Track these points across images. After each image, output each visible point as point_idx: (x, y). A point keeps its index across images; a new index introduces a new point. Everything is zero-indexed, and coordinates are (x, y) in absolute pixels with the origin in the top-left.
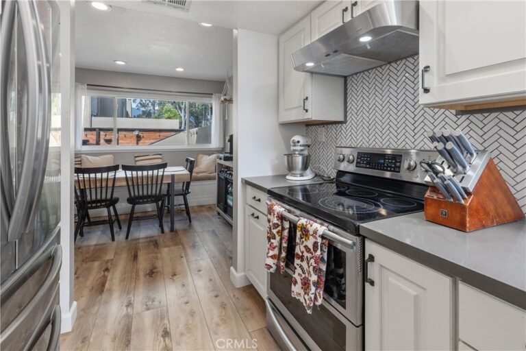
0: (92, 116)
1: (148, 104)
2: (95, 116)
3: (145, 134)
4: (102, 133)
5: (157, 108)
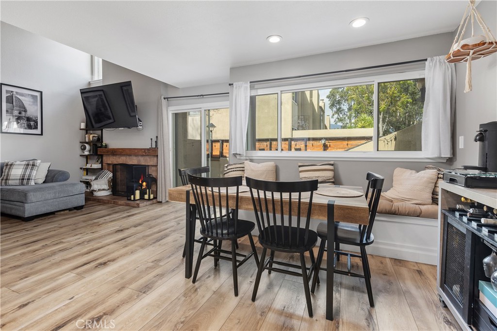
0: (293, 129)
1: (345, 118)
2: (295, 130)
3: (332, 143)
4: (293, 143)
5: (353, 121)
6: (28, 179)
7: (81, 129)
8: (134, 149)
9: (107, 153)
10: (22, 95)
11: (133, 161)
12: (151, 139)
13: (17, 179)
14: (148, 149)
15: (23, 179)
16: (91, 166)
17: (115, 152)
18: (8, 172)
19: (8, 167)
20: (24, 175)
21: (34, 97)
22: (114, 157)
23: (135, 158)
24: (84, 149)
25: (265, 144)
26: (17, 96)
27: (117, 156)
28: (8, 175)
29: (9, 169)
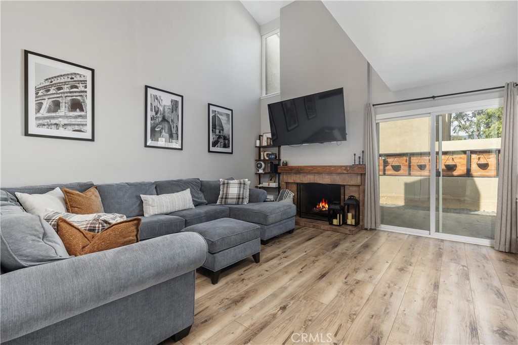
6: (243, 198)
7: (256, 147)
8: (329, 166)
9: (290, 172)
10: (221, 114)
11: (326, 180)
12: (355, 155)
13: (234, 198)
14: (350, 167)
15: (239, 198)
16: (269, 185)
17: (299, 170)
18: (227, 192)
19: (226, 185)
20: (239, 194)
21: (228, 115)
22: (298, 176)
23: (327, 177)
24: (259, 167)
25: (405, 158)
26: (219, 115)
27: (302, 175)
28: (227, 194)
29: (227, 187)
